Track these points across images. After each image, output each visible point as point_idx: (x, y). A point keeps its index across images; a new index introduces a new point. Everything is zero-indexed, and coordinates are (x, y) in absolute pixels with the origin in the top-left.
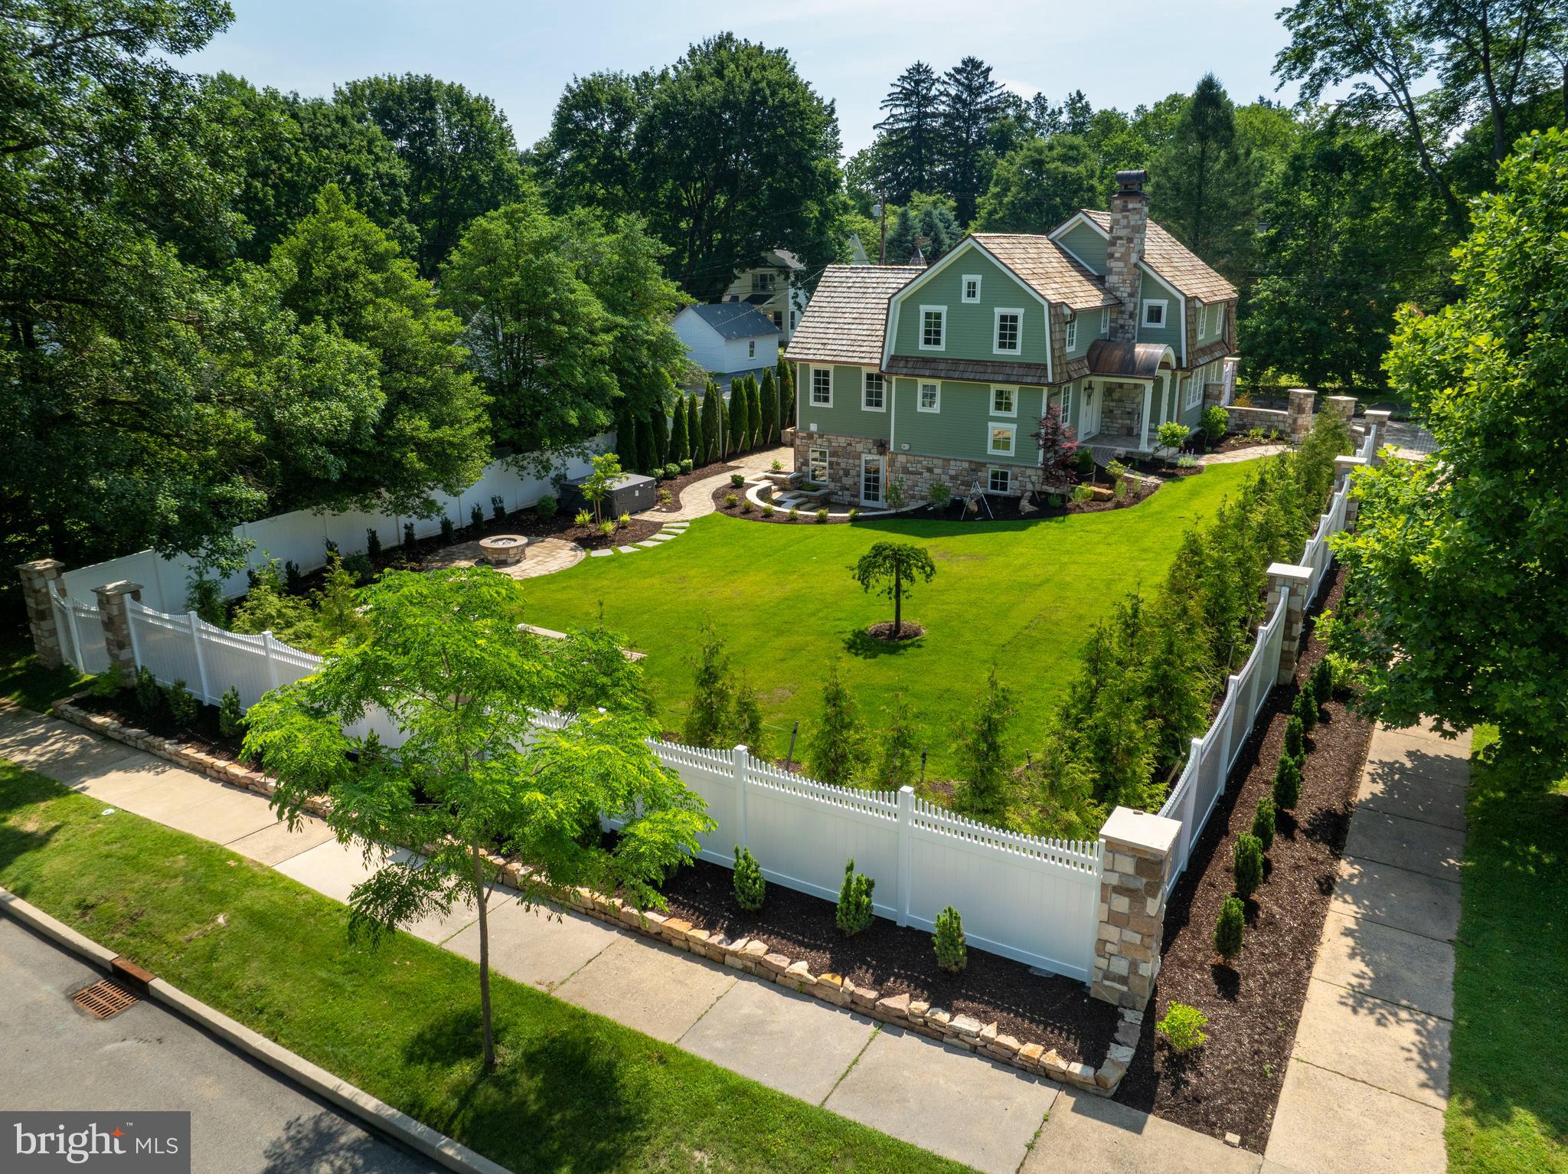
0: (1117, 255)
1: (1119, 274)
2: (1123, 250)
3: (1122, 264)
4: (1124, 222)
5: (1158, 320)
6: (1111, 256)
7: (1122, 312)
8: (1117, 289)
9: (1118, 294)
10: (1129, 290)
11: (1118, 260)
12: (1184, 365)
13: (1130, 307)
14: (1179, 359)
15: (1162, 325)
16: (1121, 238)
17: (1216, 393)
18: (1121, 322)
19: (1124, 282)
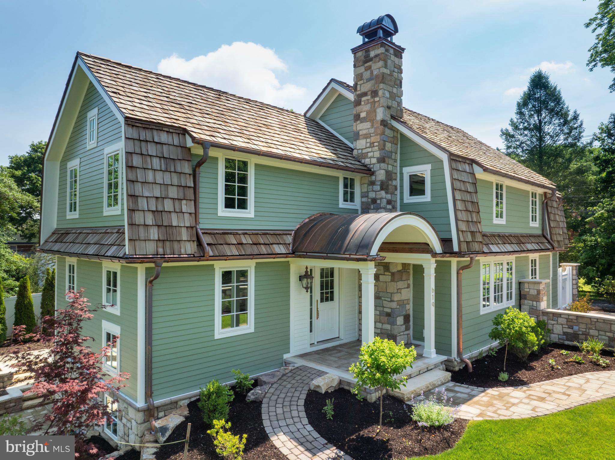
0: (363, 115)
1: (367, 136)
2: (368, 107)
3: (367, 125)
4: (367, 75)
5: (422, 192)
6: (357, 117)
7: (372, 183)
8: (365, 156)
9: (367, 161)
10: (377, 154)
11: (364, 120)
12: (456, 248)
13: (381, 175)
14: (446, 242)
15: (427, 198)
16: (365, 94)
17: (533, 292)
18: (372, 195)
19: (372, 145)
